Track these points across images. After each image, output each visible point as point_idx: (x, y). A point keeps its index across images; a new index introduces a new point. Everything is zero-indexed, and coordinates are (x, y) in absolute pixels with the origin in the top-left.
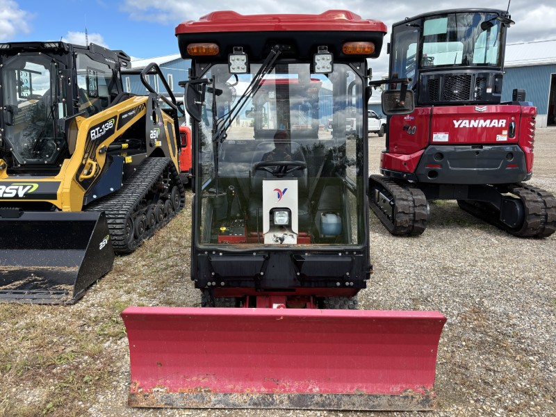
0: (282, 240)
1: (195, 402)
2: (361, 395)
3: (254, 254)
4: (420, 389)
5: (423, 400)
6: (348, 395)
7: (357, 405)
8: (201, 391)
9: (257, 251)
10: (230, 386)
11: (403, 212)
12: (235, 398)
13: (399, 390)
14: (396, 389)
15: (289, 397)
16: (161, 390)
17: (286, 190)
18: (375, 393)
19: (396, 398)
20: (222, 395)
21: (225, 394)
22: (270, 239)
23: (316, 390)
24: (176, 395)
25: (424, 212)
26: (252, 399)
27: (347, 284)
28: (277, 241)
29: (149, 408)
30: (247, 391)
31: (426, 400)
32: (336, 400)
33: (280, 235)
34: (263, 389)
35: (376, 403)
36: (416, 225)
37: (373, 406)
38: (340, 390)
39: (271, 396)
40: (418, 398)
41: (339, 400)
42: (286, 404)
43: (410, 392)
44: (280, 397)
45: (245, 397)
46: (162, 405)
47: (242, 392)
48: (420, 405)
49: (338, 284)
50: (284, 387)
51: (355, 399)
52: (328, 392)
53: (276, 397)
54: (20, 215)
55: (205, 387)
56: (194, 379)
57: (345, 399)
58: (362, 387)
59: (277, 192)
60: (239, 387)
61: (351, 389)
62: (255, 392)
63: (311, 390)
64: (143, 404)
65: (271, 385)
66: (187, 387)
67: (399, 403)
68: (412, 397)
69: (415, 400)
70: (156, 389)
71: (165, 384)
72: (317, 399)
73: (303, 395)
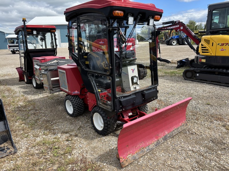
0: (136, 88)
1: (142, 154)
2: (176, 129)
4: (184, 122)
5: (186, 124)
7: (176, 132)
8: (141, 149)
10: (148, 143)
12: (151, 146)
13: (181, 124)
16: (130, 156)
17: (134, 69)
20: (147, 147)
22: (132, 88)
24: (135, 155)
26: (155, 144)
28: (134, 89)
33: (135, 86)
34: (156, 139)
38: (171, 130)
39: (159, 140)
44: (161, 140)
47: (152, 143)
49: (152, 99)
50: (160, 136)
53: (160, 140)
55: (142, 147)
56: (138, 146)
58: (175, 127)
59: (132, 70)
60: (150, 142)
61: (173, 128)
62: (154, 141)
63: (166, 133)
64: (127, 164)
65: (157, 137)
66: (137, 150)
67: (182, 128)
68: (184, 125)
70: (128, 156)
71: (130, 153)
72: (168, 135)
73: (165, 136)
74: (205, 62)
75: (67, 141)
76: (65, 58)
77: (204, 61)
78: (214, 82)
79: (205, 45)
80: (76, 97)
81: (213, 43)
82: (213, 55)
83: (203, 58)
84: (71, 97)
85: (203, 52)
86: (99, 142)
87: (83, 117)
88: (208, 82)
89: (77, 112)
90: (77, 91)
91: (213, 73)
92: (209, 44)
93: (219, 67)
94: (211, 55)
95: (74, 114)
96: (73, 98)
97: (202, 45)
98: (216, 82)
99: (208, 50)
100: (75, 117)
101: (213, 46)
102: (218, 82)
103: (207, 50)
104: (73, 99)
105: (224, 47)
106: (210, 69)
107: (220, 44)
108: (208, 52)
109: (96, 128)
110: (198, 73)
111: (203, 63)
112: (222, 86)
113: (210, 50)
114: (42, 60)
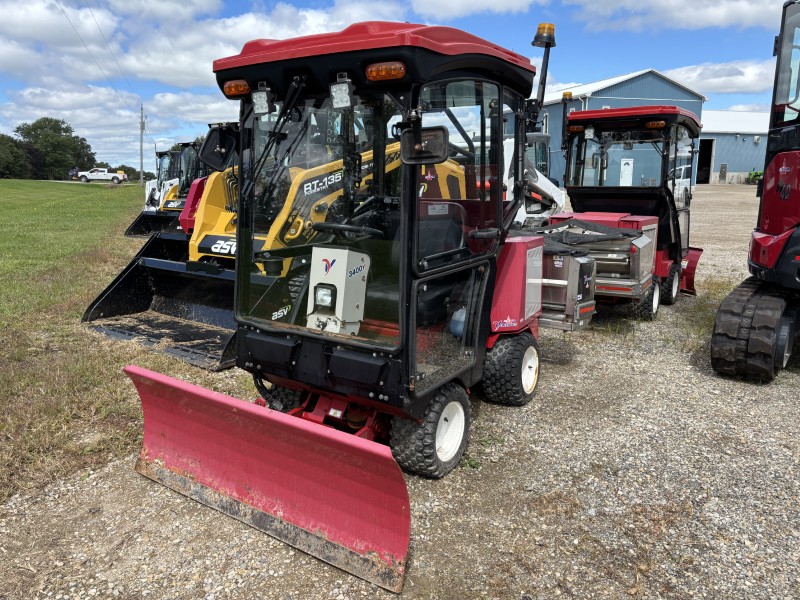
0: (325, 325)
1: (178, 485)
2: (320, 538)
3: (288, 337)
4: (388, 558)
5: (385, 573)
6: (306, 533)
7: (313, 548)
8: (186, 476)
9: (291, 335)
10: (209, 480)
11: (726, 335)
12: (209, 494)
13: (363, 548)
14: (360, 545)
15: (252, 512)
16: (159, 463)
17: (334, 261)
18: (336, 543)
19: (356, 557)
20: (200, 486)
21: (202, 487)
22: (312, 322)
23: (280, 514)
24: (167, 472)
25: (766, 340)
26: (221, 501)
27: (381, 396)
28: (319, 326)
29: (148, 478)
30: (222, 490)
31: (388, 575)
32: (293, 534)
33: (323, 318)
34: (235, 494)
35: (332, 554)
36: (751, 361)
37: (328, 558)
38: (302, 523)
39: (238, 503)
40: (381, 567)
41: (297, 535)
42: (248, 520)
43: (373, 557)
44: (245, 508)
45: (216, 496)
46: (155, 478)
47: (216, 490)
48: (379, 578)
49: (371, 395)
50: (253, 500)
51: (313, 540)
52: (290, 521)
53: (242, 507)
54: (219, 272)
55: (191, 473)
56: (185, 460)
57: (303, 536)
58: (324, 529)
59: (324, 260)
60: (216, 484)
61: (314, 526)
62: (227, 494)
63: (275, 512)
64: (144, 472)
65: (243, 492)
67: (357, 565)
68: (373, 564)
69: (375, 570)
70: (156, 460)
71: (164, 458)
72: (276, 524)
73: (265, 515)
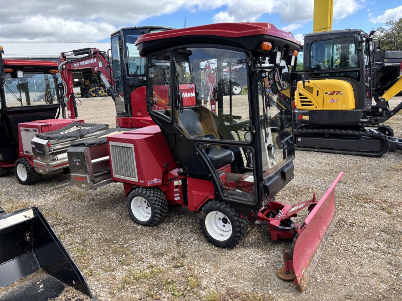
1: (313, 266)
2: (331, 222)
8: (311, 259)
10: (314, 248)
20: (315, 254)
24: (309, 268)
46: (308, 278)
53: (323, 241)
62: (319, 244)
64: (305, 285)
66: (307, 260)
71: (303, 266)
72: (328, 232)
73: (326, 234)
74: (308, 119)
75: (175, 267)
76: (83, 121)
77: (306, 118)
78: (324, 148)
79: (306, 94)
80: (154, 189)
81: (318, 91)
82: (319, 108)
83: (305, 114)
84: (146, 191)
85: (302, 105)
86: (231, 260)
87: (167, 225)
88: (317, 150)
89: (159, 216)
90: (157, 178)
91: (322, 135)
92: (312, 93)
93: (329, 127)
94: (315, 109)
95: (154, 220)
96: (148, 191)
97: (300, 94)
98: (326, 149)
99: (312, 101)
100: (153, 226)
101: (318, 95)
102: (329, 149)
103: (310, 102)
104: (150, 193)
105: (334, 96)
106: (316, 130)
107: (329, 93)
108: (311, 105)
109: (213, 239)
110: (300, 136)
111: (305, 121)
112: (337, 153)
113: (314, 102)
114: (43, 127)
